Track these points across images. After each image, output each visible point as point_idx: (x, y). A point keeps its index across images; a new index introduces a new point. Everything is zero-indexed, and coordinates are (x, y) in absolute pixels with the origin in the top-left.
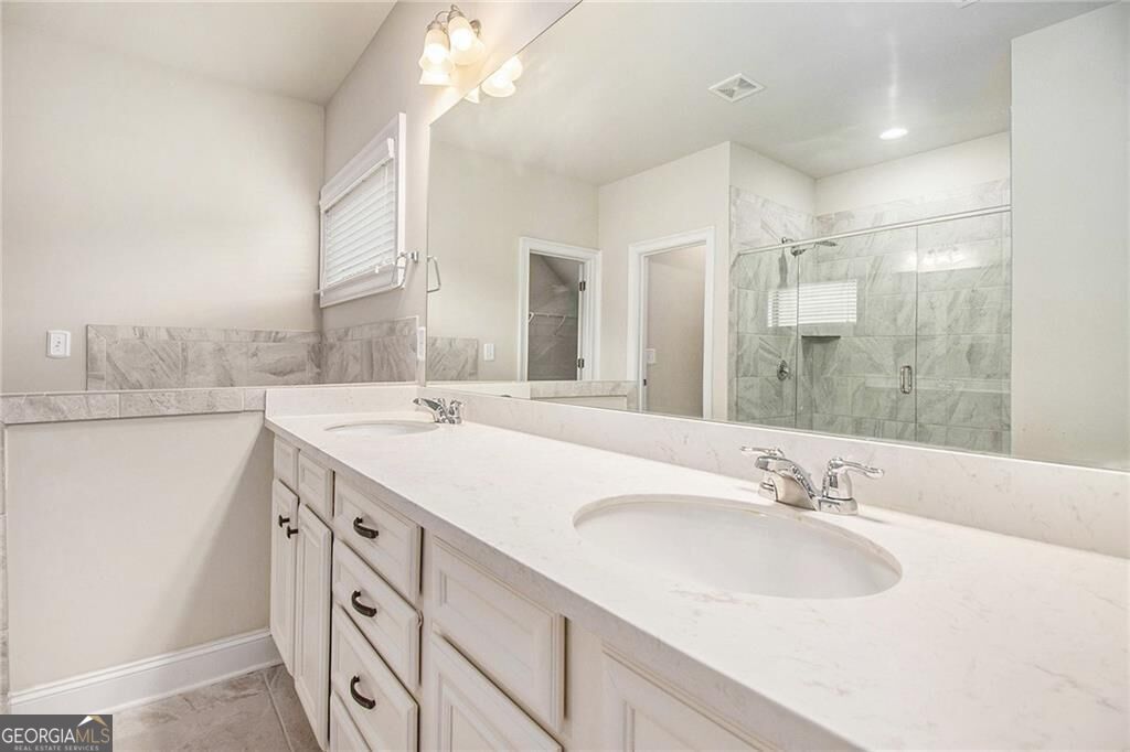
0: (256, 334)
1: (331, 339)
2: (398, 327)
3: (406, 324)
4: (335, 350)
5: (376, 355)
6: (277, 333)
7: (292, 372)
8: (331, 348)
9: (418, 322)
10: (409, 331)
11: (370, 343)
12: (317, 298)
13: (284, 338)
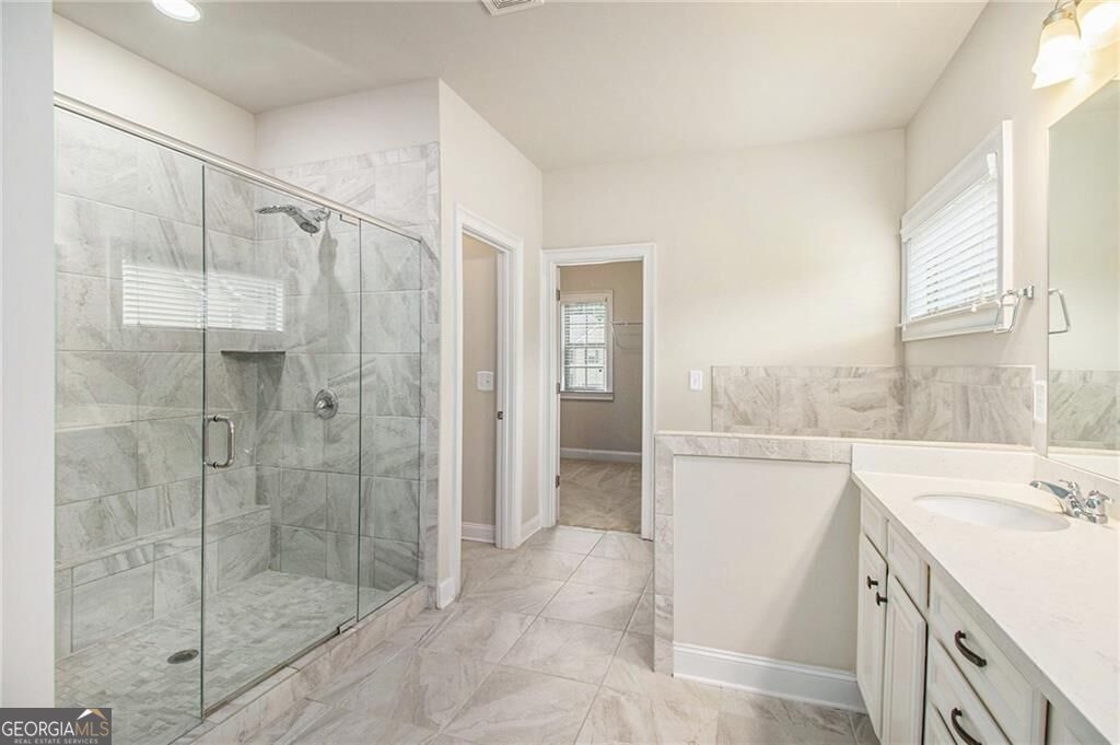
0: (837, 371)
1: (915, 375)
2: (1004, 376)
3: (1017, 374)
4: (919, 388)
5: (972, 403)
6: (857, 369)
7: (872, 408)
8: (916, 385)
9: (1033, 373)
10: (1021, 383)
11: (965, 388)
12: (899, 330)
13: (864, 374)
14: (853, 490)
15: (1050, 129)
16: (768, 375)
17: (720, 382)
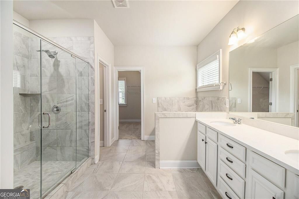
0: (184, 98)
1: (200, 99)
2: (220, 99)
3: (223, 98)
4: (201, 102)
5: (213, 104)
6: (188, 98)
7: (191, 106)
8: (200, 101)
9: (226, 98)
10: (224, 100)
11: (211, 101)
12: (196, 89)
13: (190, 99)
14: (196, 122)
15: (230, 52)
16: (170, 99)
17: (160, 101)
